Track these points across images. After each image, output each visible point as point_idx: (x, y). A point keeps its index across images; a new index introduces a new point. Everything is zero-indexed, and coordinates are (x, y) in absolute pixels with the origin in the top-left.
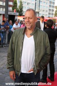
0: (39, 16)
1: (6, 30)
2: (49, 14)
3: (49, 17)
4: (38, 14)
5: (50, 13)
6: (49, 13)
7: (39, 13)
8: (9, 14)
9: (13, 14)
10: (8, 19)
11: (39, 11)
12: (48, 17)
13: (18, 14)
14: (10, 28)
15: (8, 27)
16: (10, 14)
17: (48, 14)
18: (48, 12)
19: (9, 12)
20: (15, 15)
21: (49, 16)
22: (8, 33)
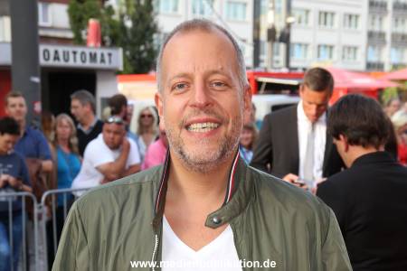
0: (293, 64)
1: (27, 191)
2: (375, 38)
3: (369, 66)
4: (282, 47)
5: (382, 35)
6: (371, 35)
7: (285, 38)
8: (42, 62)
9: (74, 58)
10: (38, 107)
11: (289, 26)
12: (362, 67)
13: (117, 58)
14: (63, 177)
15: (47, 164)
16: (51, 62)
17: (361, 40)
18: (363, 25)
19: (42, 48)
20: (98, 65)
21: (373, 59)
22: (45, 218)
